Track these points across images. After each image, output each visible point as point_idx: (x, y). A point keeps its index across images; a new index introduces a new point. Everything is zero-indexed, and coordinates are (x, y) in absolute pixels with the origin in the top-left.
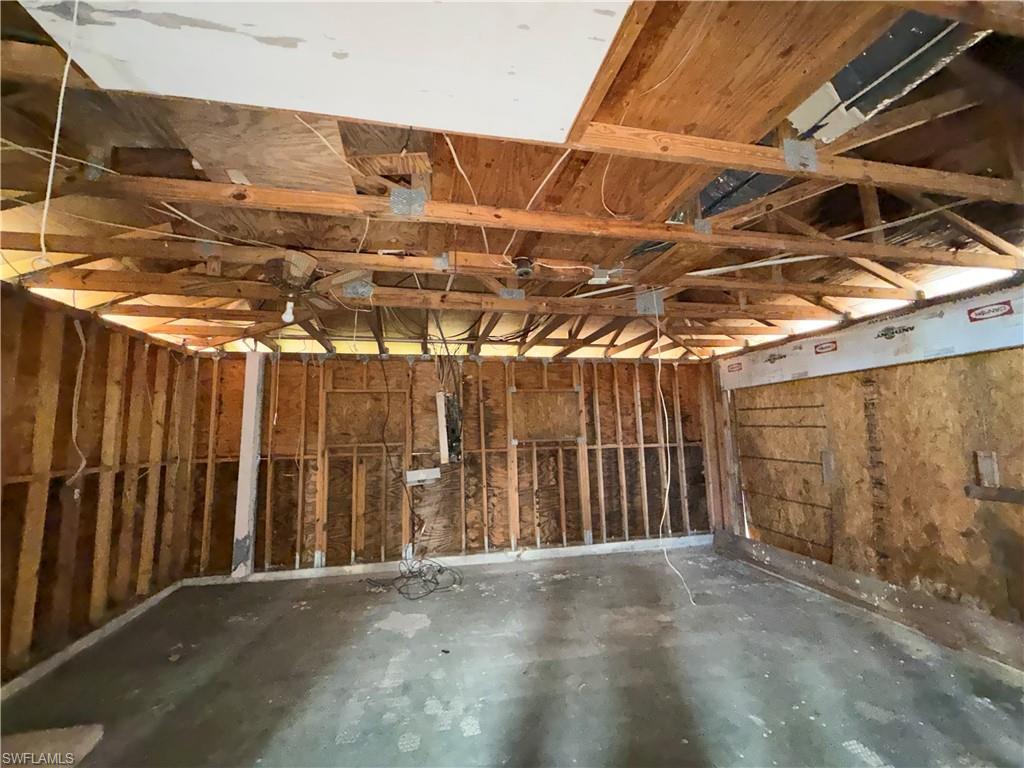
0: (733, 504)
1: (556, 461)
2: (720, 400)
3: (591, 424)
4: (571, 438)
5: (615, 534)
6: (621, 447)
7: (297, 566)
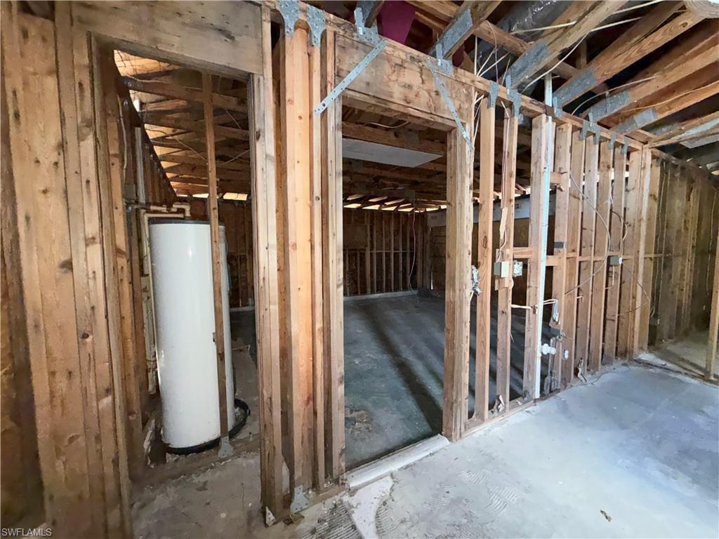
0: (427, 276)
1: (356, 258)
2: (427, 232)
3: (372, 242)
4: (363, 247)
5: (380, 290)
6: (384, 252)
7: (241, 305)
